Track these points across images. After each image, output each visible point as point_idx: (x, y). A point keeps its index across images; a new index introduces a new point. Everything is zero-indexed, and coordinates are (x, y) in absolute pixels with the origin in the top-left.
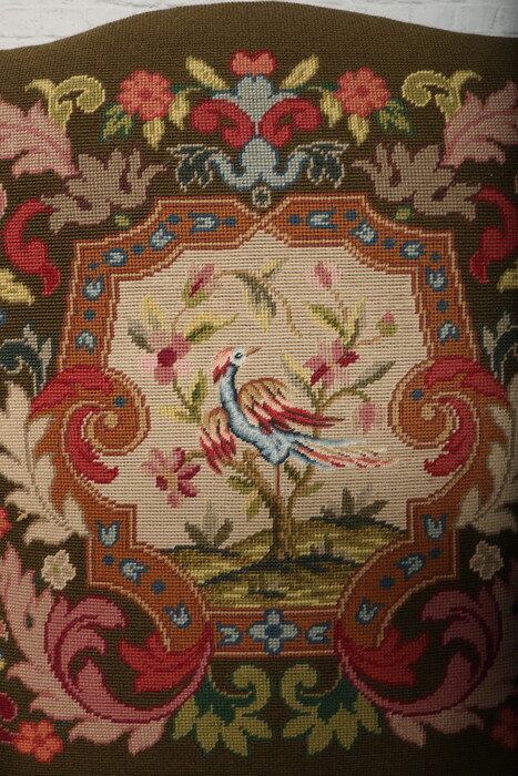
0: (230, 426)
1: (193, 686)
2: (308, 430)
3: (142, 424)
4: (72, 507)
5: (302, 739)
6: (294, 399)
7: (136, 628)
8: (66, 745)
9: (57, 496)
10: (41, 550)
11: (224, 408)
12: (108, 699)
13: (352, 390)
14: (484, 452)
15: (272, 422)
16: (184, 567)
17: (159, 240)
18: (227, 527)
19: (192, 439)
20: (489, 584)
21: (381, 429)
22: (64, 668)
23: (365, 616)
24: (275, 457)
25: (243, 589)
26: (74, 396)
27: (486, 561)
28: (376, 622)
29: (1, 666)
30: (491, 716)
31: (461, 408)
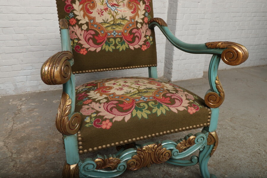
0: (107, 6)
1: (105, 41)
2: (117, 7)
3: (96, 5)
4: (86, 18)
5: (119, 49)
7: (97, 34)
8: (88, 52)
9: (84, 16)
10: (82, 24)
11: (106, 3)
12: (93, 44)
13: (122, 2)
14: (138, 11)
15: (113, 5)
16: (102, 25)
18: (108, 20)
20: (140, 29)
21: (125, 7)
22: (87, 40)
23: (126, 32)
24: (113, 10)
25: (110, 28)
26: (86, 2)
27: (139, 26)
28: (127, 32)
29: (77, 41)
30: (141, 46)
31: (135, 5)
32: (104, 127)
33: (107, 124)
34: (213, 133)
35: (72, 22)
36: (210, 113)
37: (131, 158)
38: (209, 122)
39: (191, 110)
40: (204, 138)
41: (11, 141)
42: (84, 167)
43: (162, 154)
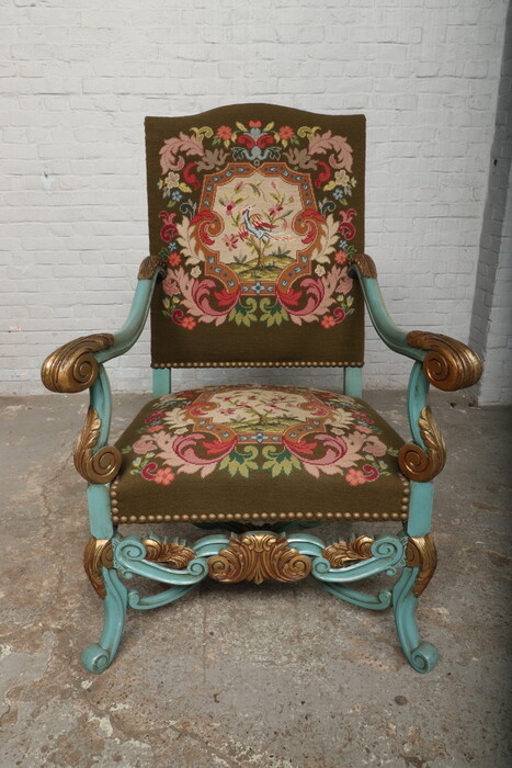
0: (247, 228)
1: (235, 304)
2: (269, 229)
3: (222, 227)
4: (201, 252)
5: (266, 322)
6: (265, 220)
7: (219, 287)
8: (197, 324)
9: (196, 250)
10: (191, 266)
11: (245, 223)
12: (210, 309)
13: (281, 218)
14: (319, 238)
15: (259, 227)
16: (233, 269)
17: (228, 174)
18: (245, 257)
19: (236, 231)
20: (321, 277)
21: (289, 230)
22: (198, 300)
23: (284, 284)
24: (259, 237)
25: (249, 275)
26: (202, 219)
27: (320, 271)
28: (287, 286)
29: (177, 301)
30: (321, 317)
31: (312, 225)
32: (158, 479)
33: (165, 476)
34: (420, 542)
35: (173, 260)
36: (406, 491)
37: (216, 553)
38: (407, 512)
39: (355, 477)
40: (396, 548)
41: (55, 489)
42: (123, 549)
43: (288, 561)
